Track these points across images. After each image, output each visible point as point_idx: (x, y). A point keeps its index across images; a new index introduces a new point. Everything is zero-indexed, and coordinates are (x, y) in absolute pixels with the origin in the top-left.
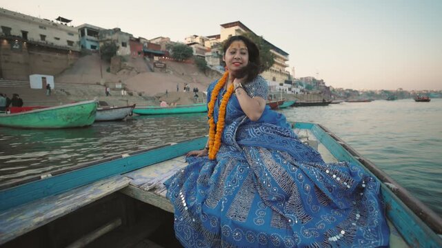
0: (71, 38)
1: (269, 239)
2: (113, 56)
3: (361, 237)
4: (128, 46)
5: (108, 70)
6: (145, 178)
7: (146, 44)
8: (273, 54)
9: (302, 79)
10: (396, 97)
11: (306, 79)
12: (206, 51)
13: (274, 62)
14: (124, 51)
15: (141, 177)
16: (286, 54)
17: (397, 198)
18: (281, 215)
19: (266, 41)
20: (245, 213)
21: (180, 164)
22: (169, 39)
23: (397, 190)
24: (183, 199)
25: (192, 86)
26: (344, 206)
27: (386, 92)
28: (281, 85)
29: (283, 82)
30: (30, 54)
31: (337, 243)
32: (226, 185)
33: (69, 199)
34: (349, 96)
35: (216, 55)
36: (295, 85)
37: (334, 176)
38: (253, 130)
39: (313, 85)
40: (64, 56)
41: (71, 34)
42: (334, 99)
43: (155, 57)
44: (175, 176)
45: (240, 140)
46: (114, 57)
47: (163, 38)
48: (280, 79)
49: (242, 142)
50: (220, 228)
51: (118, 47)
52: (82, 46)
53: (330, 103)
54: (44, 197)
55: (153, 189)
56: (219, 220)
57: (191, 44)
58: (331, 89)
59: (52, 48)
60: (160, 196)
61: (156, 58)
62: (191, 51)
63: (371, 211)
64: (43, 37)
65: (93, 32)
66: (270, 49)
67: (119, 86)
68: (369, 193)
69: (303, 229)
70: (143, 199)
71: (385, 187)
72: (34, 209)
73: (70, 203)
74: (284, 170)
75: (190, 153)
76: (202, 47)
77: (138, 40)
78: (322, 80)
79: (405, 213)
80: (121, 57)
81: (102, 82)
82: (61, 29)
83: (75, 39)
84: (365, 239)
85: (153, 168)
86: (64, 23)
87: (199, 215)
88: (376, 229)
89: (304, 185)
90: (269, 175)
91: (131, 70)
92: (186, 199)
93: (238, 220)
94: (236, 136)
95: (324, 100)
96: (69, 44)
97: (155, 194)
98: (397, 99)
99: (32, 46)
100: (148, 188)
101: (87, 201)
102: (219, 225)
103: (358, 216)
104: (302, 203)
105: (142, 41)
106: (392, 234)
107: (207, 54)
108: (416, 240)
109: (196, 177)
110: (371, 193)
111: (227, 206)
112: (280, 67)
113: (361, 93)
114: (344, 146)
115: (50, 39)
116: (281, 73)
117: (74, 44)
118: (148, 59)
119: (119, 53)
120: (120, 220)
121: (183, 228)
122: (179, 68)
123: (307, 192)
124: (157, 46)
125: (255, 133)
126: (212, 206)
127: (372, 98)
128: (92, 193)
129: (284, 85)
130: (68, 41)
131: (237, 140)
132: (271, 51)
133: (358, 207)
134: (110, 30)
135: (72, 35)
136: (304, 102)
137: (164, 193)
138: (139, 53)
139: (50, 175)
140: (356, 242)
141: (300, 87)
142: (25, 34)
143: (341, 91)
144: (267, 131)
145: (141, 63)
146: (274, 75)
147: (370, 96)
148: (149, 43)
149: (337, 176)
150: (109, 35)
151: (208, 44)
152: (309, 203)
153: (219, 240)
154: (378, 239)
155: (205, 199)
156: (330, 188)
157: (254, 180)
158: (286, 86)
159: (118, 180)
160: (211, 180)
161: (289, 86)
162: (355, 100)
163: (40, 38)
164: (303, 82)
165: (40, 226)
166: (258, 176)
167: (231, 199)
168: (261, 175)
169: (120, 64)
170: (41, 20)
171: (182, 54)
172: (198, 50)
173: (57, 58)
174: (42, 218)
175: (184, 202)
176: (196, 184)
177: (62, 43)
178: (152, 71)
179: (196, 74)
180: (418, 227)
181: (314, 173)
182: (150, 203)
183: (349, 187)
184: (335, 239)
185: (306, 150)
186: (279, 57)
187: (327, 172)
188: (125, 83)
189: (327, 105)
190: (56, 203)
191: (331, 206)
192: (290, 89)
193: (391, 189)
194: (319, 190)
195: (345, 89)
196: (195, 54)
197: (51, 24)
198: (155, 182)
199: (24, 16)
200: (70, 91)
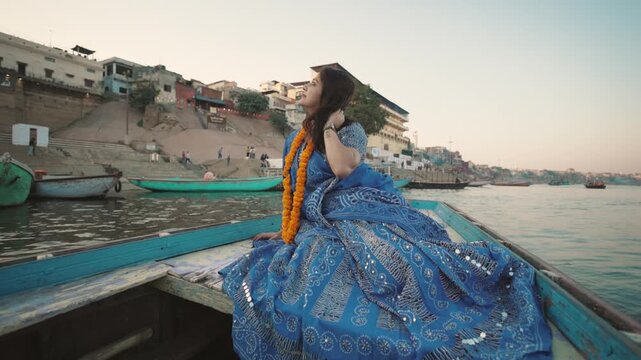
0: (90, 76)
1: (374, 345)
2: (148, 103)
3: (510, 340)
4: (173, 91)
5: (140, 124)
6: (192, 266)
7: (200, 90)
8: (385, 111)
9: (428, 149)
10: (565, 180)
11: (434, 150)
12: (288, 103)
13: (386, 123)
14: (167, 98)
15: (186, 265)
16: (404, 112)
17: (560, 288)
18: (392, 314)
19: (374, 93)
20: (339, 311)
21: (244, 249)
22: (234, 83)
23: (560, 279)
24: (247, 291)
25: (258, 152)
26: (483, 302)
27: (550, 173)
28: (397, 156)
29: (399, 152)
30: (25, 95)
31: (475, 348)
32: (310, 273)
33: (75, 290)
34: (497, 176)
35: (301, 109)
36: (417, 157)
37: (468, 258)
38: (346, 198)
39: (444, 158)
40: (77, 101)
41: (91, 70)
42: (475, 180)
43: (211, 108)
44: (236, 263)
45: (328, 212)
46: (151, 105)
47: (226, 82)
48: (396, 147)
49: (331, 215)
50: (301, 333)
51: (158, 92)
52: (107, 89)
53: (466, 185)
54: (38, 286)
55: (203, 280)
56: (300, 320)
57: (267, 93)
58: (470, 166)
59: (60, 88)
60: (212, 288)
61: (213, 110)
62: (266, 101)
63: (523, 305)
64: (49, 73)
65: (124, 68)
66: (380, 103)
67: (151, 147)
68: (520, 282)
69: (424, 330)
70: (187, 295)
71: (541, 274)
72: (22, 302)
73: (78, 295)
74: (393, 248)
75: (259, 236)
76: (283, 98)
77: (190, 83)
78: (458, 153)
79: (572, 306)
80: (161, 105)
81: (127, 141)
82: (78, 63)
83: (97, 77)
84: (515, 342)
85: (205, 254)
86: (83, 55)
87: (270, 314)
88: (532, 328)
89: (423, 271)
90: (373, 257)
91: (174, 125)
92: (251, 292)
93: (328, 319)
94: (323, 208)
95: (457, 180)
96: (86, 85)
97: (206, 286)
98: (568, 183)
99: (31, 84)
100: (196, 278)
101: (102, 293)
102: (300, 327)
103: (505, 315)
104: (422, 296)
105: (195, 85)
106: (554, 338)
107: (288, 107)
108: (591, 343)
109: (267, 265)
110: (523, 283)
111: (313, 301)
112: (396, 131)
113: (514, 173)
114: (482, 228)
115: (59, 76)
116: (396, 138)
117: (94, 85)
118: (200, 110)
119: (159, 99)
120: (150, 330)
121: (245, 336)
122: (246, 125)
123: (428, 279)
124: (217, 93)
125: (349, 202)
126: (290, 302)
127: (531, 180)
128: (112, 283)
129: (401, 156)
130: (86, 80)
131: (324, 212)
132: (381, 106)
133: (504, 303)
134: (149, 67)
135: (93, 71)
136: (428, 181)
137: (219, 285)
138: (189, 101)
139: (51, 256)
140: (503, 347)
141: (424, 160)
142: (22, 66)
143: (485, 169)
144: (367, 198)
145: (190, 116)
146: (386, 141)
147: (527, 179)
148: (206, 89)
149: (472, 258)
150: (147, 74)
151: (292, 94)
152: (432, 296)
153: (298, 353)
154: (534, 342)
155: (280, 293)
156: (462, 276)
157: (352, 265)
158: (404, 158)
159: (150, 267)
160: (290, 268)
161: (409, 158)
162: (506, 183)
163: (44, 73)
164: (430, 154)
165: (29, 324)
166: (357, 259)
167: (317, 292)
168: (361, 258)
169: (158, 116)
170: (50, 49)
171: (252, 105)
172: (277, 101)
173: (66, 103)
174: (33, 314)
175: (248, 295)
176: (266, 273)
177: (78, 82)
178: (205, 127)
179: (270, 135)
180: (591, 323)
181: (438, 253)
182: (197, 300)
183: (489, 273)
184: (471, 342)
185: (423, 222)
186: (394, 116)
187: (458, 251)
188: (162, 142)
189: (462, 188)
190: (57, 295)
191: (465, 302)
192: (409, 163)
193: (550, 277)
194: (446, 278)
195: (490, 166)
196: (271, 106)
197: (63, 55)
198: (206, 271)
199: (25, 42)
200: (71, 152)
